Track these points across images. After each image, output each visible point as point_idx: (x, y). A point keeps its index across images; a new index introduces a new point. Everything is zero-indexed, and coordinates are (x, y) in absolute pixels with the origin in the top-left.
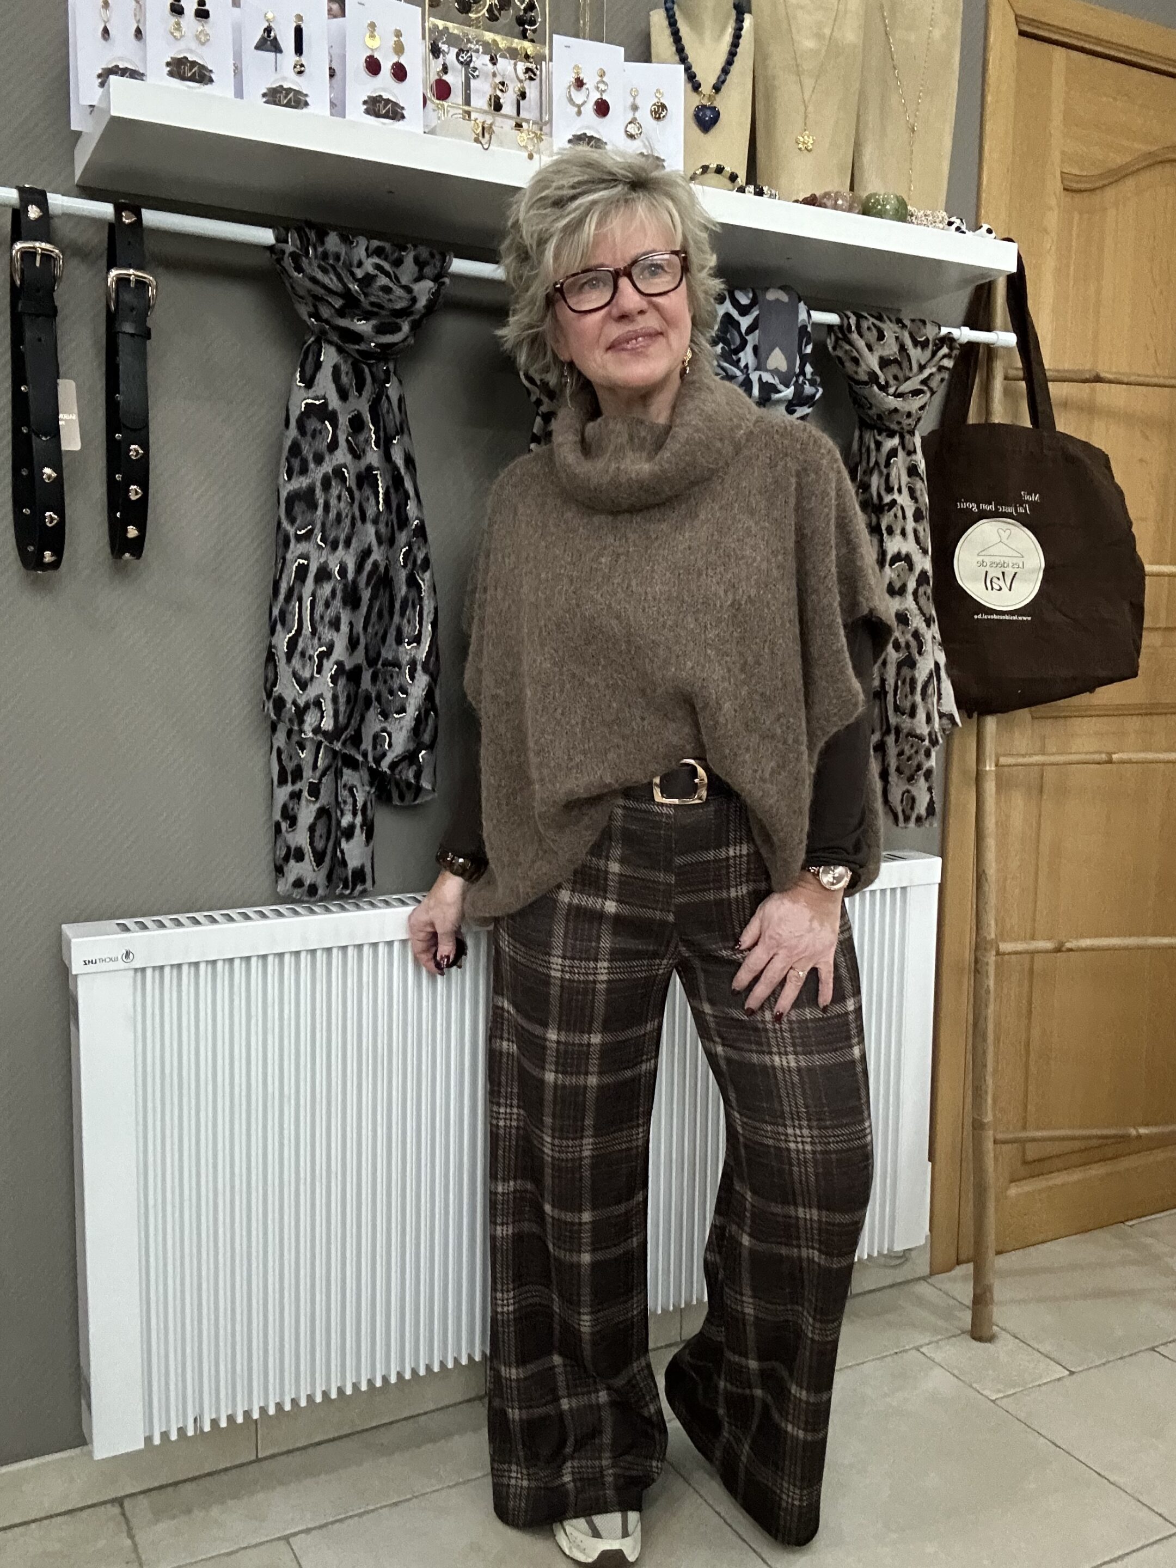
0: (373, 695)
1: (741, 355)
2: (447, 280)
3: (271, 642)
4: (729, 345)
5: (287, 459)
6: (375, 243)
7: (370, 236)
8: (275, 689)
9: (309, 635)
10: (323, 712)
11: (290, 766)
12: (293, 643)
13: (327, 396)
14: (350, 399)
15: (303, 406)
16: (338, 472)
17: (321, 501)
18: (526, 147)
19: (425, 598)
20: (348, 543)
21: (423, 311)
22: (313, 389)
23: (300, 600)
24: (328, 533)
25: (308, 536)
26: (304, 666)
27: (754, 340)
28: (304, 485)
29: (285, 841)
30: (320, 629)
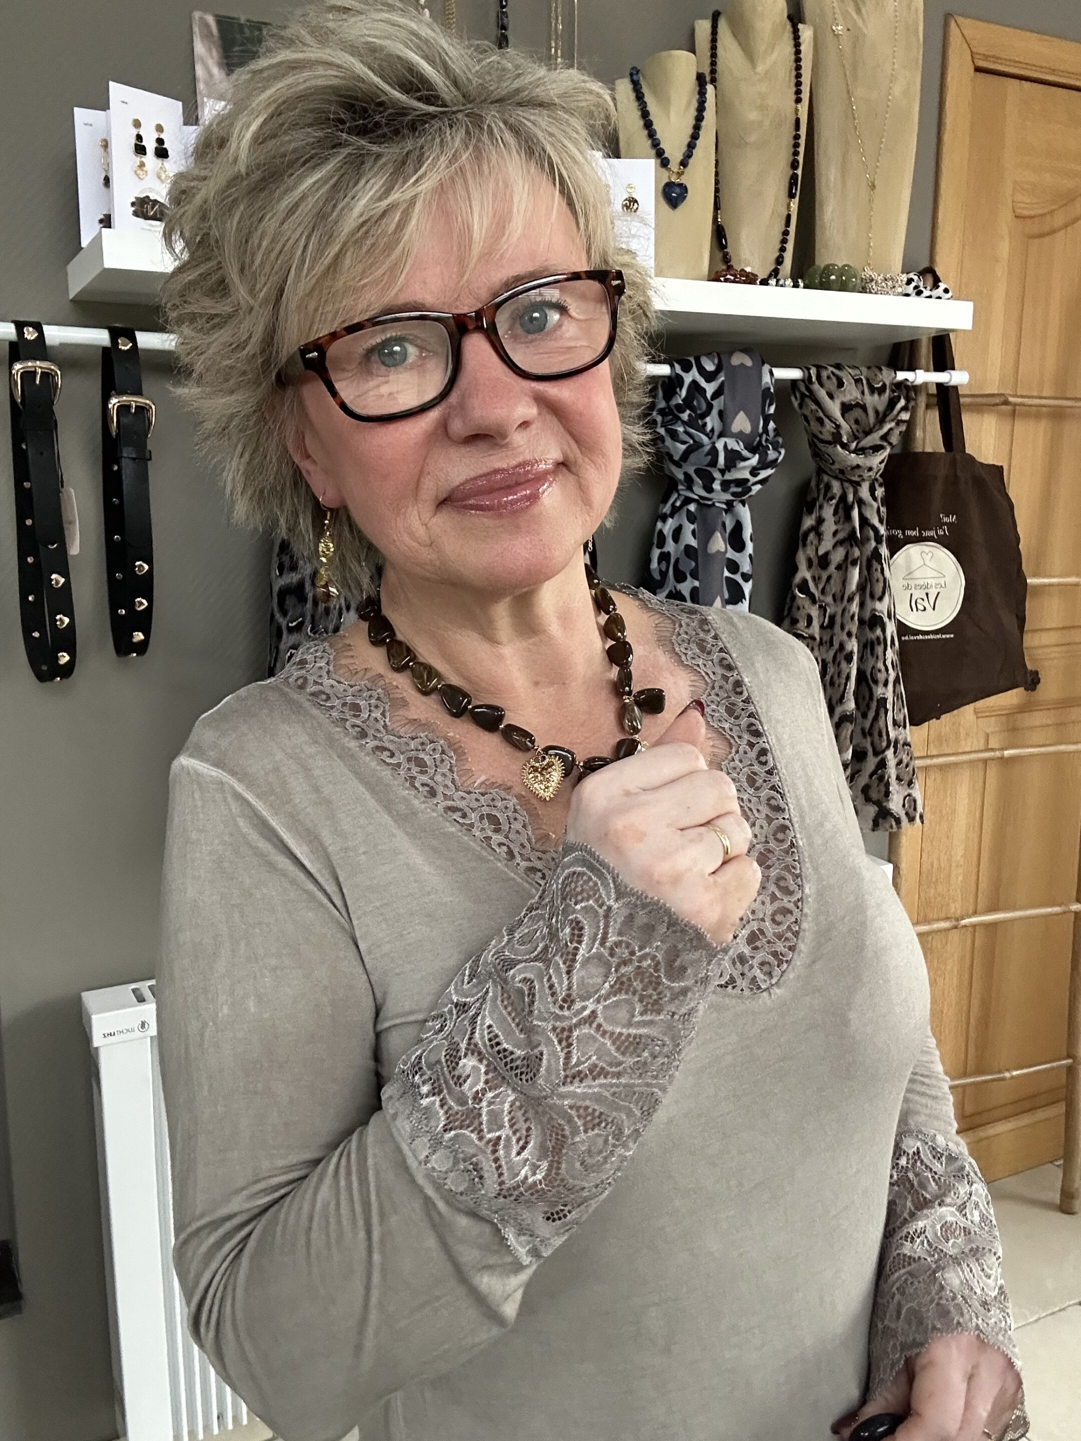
1: (708, 420)
4: (695, 412)
5: (278, 555)
17: (310, 596)
24: (316, 625)
25: (299, 628)
27: (719, 406)
28: (294, 580)
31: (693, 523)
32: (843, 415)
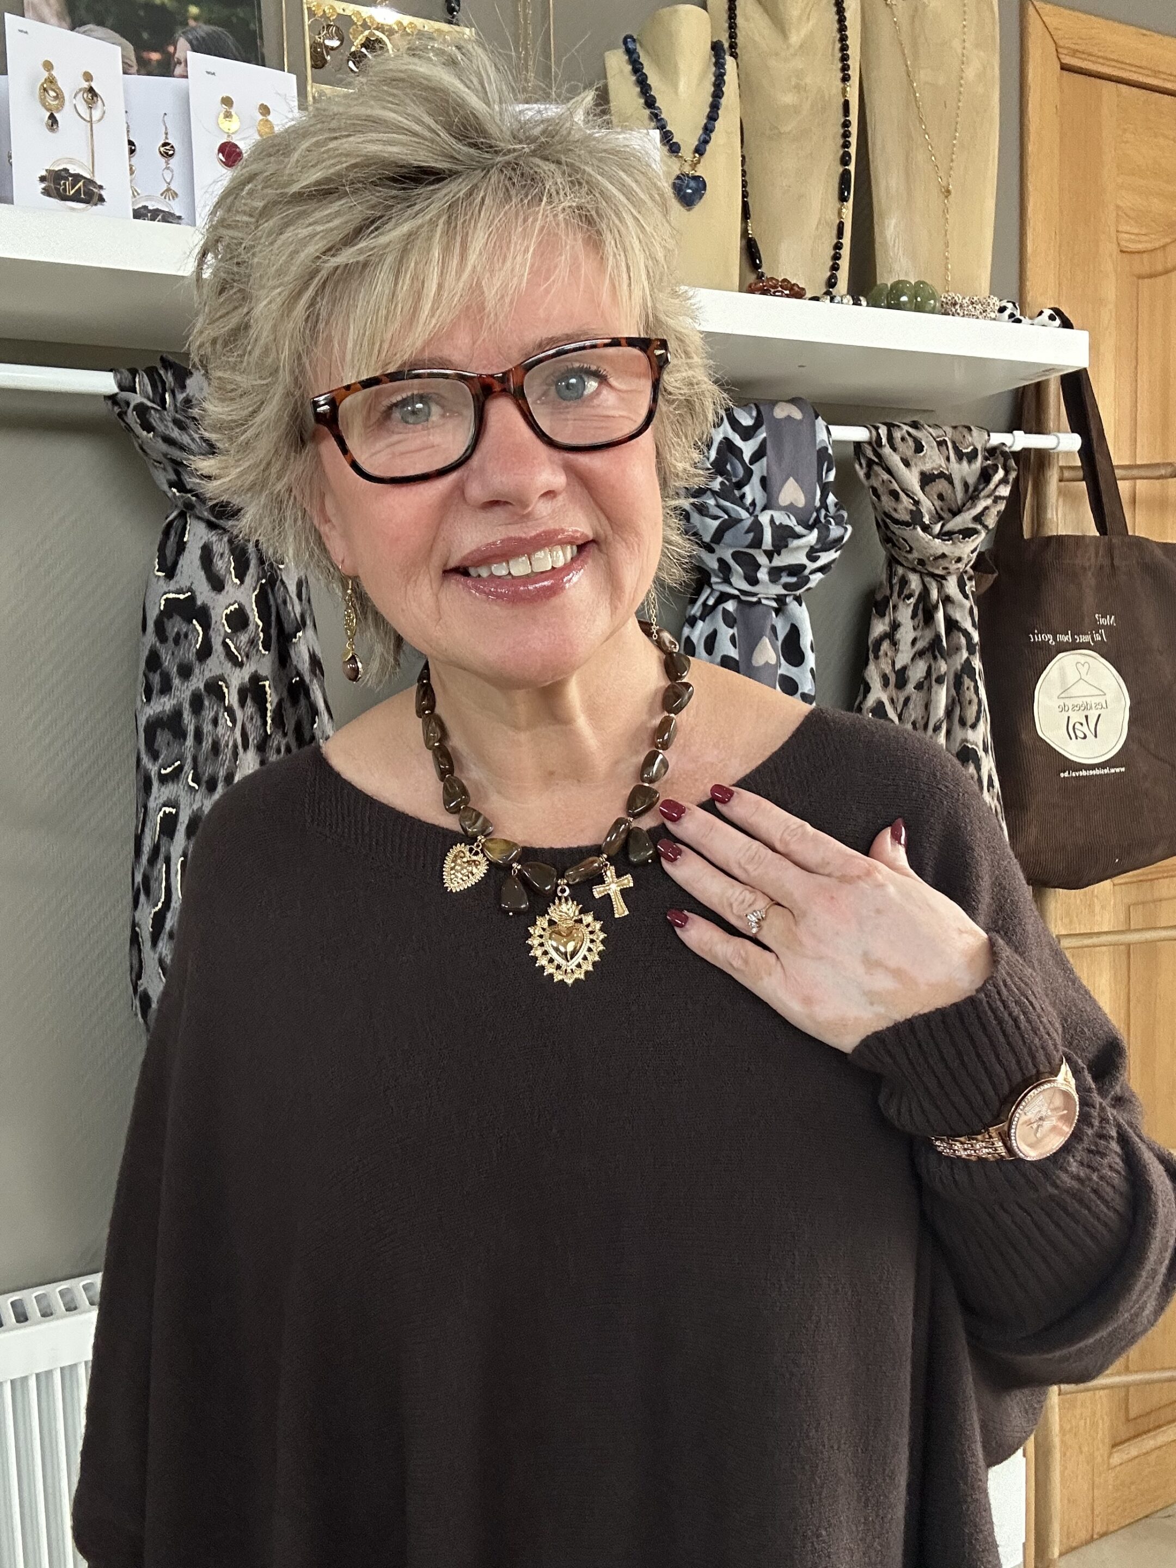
1: (747, 489)
3: (133, 917)
4: (729, 479)
5: (144, 675)
8: (141, 982)
12: (159, 920)
13: (194, 588)
14: (228, 587)
15: (163, 602)
16: (213, 687)
17: (191, 728)
22: (176, 579)
23: (168, 861)
24: (200, 770)
25: (176, 776)
27: (761, 471)
28: (168, 708)
31: (732, 627)
32: (922, 488)
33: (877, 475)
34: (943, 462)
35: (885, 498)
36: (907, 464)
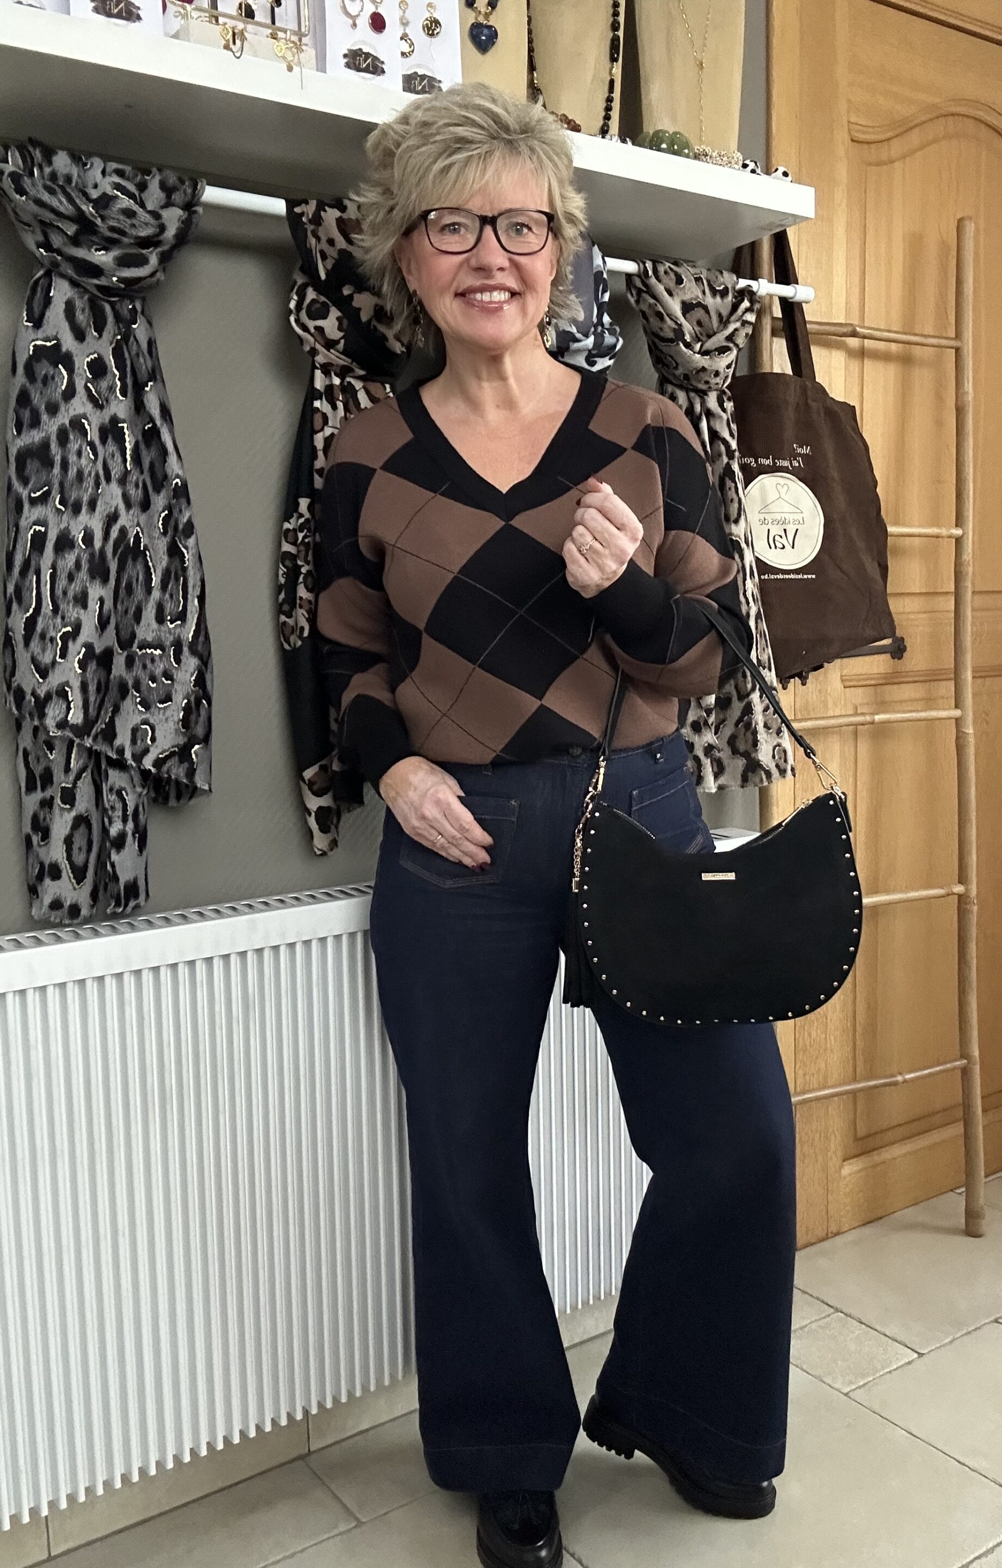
0: (130, 683)
2: (200, 209)
3: (7, 623)
5: (16, 411)
6: (113, 166)
7: (106, 159)
8: (13, 679)
9: (50, 613)
10: (69, 703)
11: (38, 770)
12: (31, 624)
13: (59, 336)
14: (88, 339)
15: (32, 348)
16: (77, 424)
17: (58, 459)
18: (284, 58)
19: (190, 568)
20: (92, 505)
21: (174, 242)
22: (44, 327)
23: (38, 573)
24: (66, 495)
25: (45, 498)
26: (44, 650)
28: (37, 439)
29: (38, 856)
30: (62, 606)
32: (684, 315)
33: (645, 300)
34: (700, 295)
35: (653, 320)
36: (670, 294)
